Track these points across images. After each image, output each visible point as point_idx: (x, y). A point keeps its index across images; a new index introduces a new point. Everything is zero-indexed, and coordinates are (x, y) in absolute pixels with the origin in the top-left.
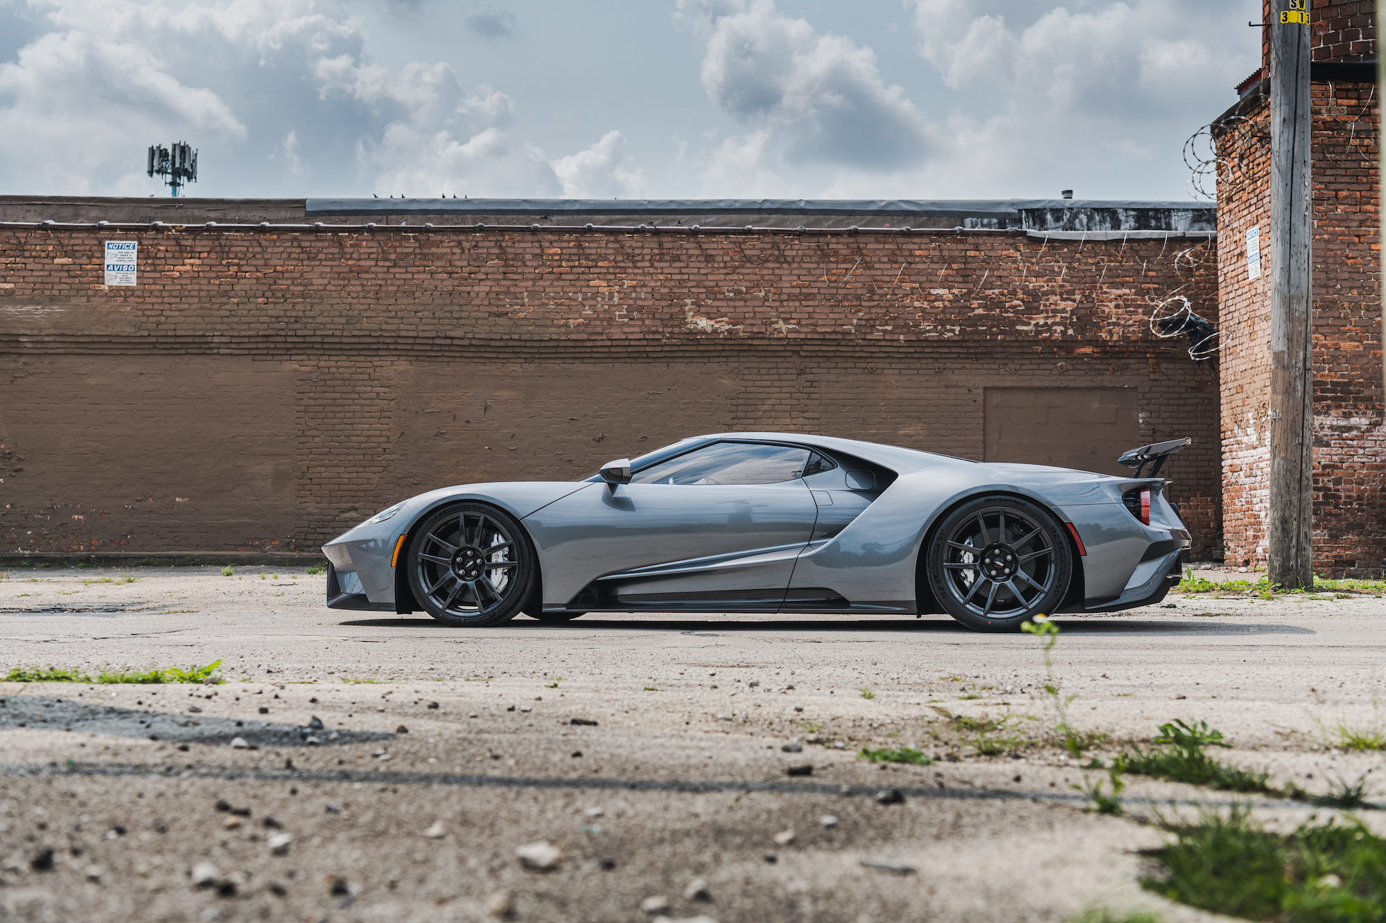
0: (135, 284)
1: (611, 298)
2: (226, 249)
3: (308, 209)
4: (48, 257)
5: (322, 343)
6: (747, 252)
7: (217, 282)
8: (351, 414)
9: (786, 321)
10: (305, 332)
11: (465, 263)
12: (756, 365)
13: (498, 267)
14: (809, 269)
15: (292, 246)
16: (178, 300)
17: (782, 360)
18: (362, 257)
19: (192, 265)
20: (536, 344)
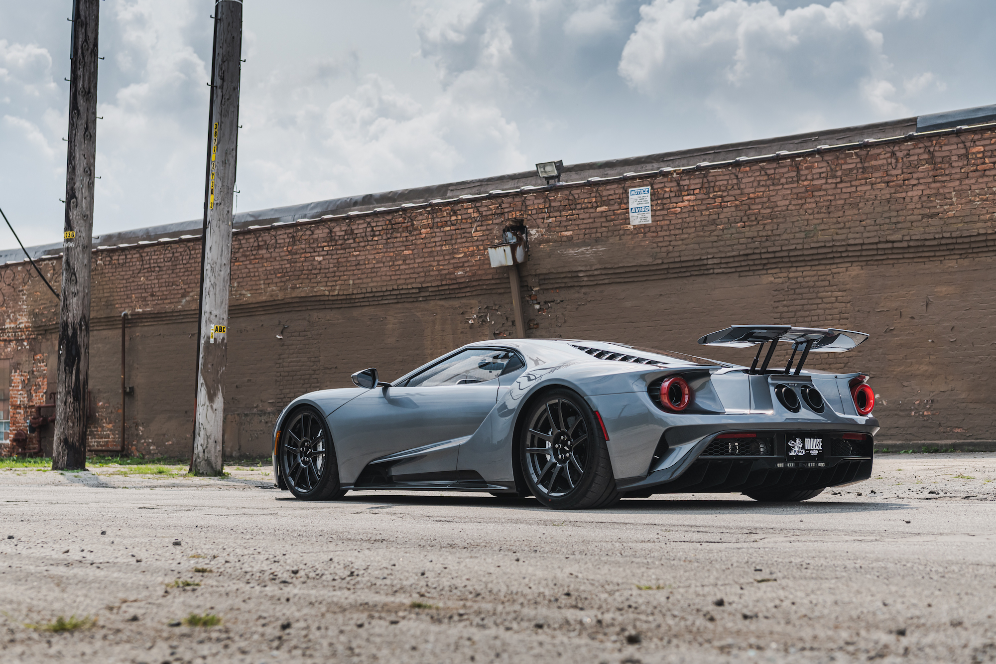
0: (650, 222)
2: (712, 184)
3: (919, 126)
4: (592, 207)
5: (789, 257)
7: (707, 213)
8: (816, 318)
10: (774, 249)
15: (760, 175)
16: (680, 231)
18: (815, 177)
19: (689, 201)
20: (967, 240)
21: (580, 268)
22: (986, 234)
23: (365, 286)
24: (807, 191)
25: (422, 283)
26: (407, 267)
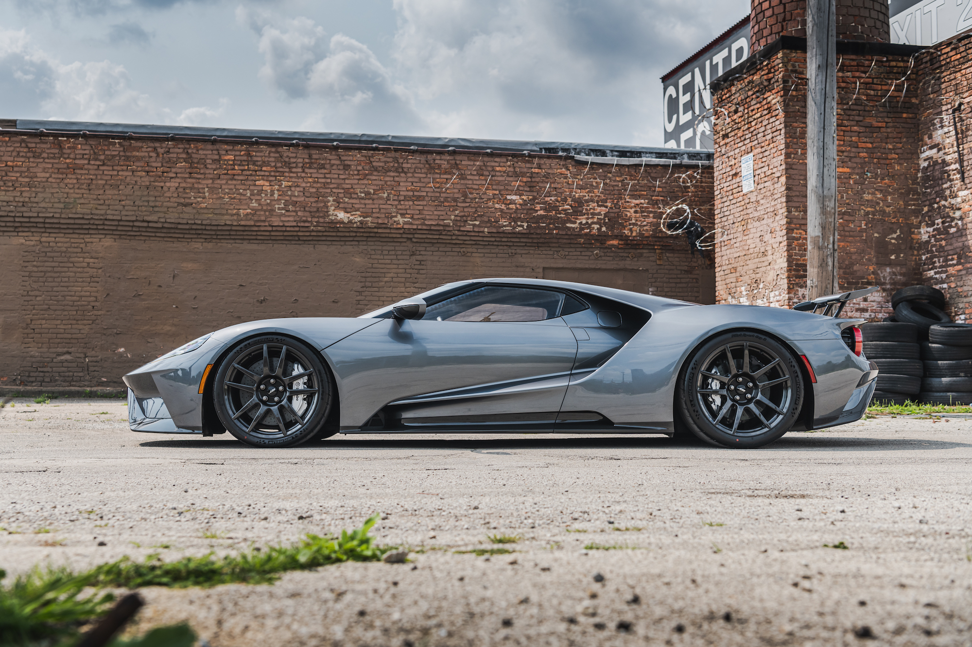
1: (272, 195)
3: (18, 127)
5: (44, 223)
6: (374, 164)
8: (67, 279)
9: (403, 215)
10: (31, 214)
11: (160, 165)
12: (380, 248)
13: (185, 168)
14: (420, 178)
15: (21, 147)
17: (398, 244)
18: (77, 157)
20: (215, 228)
22: (231, 225)
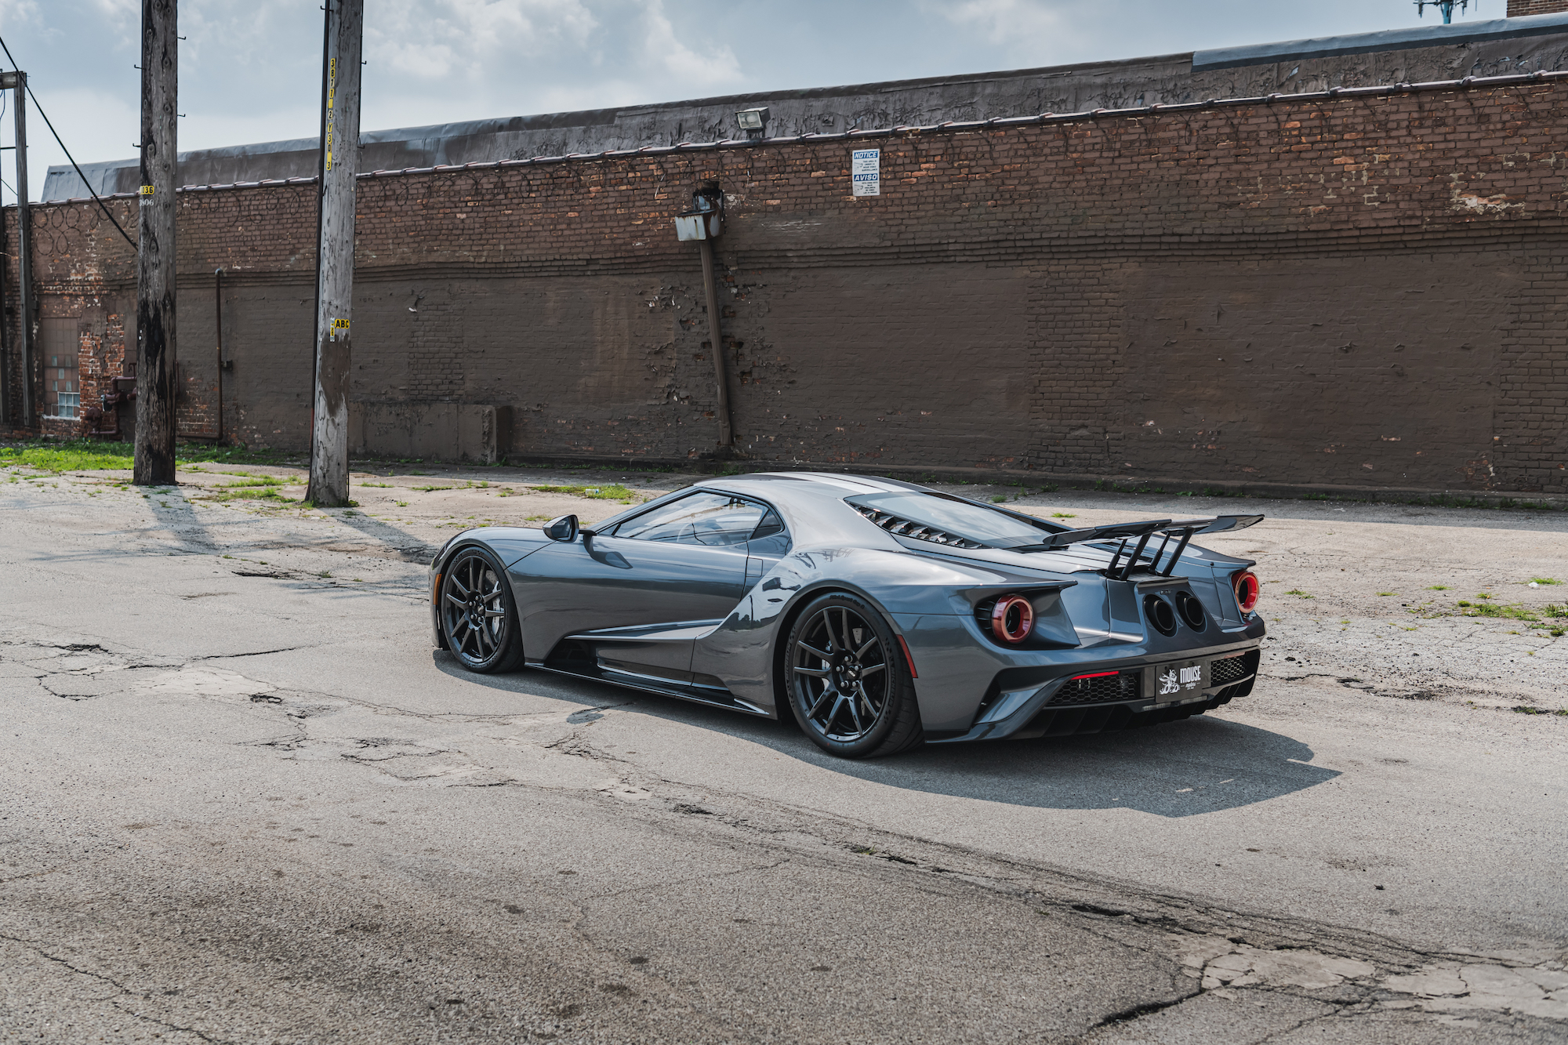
0: (878, 194)
1: (1359, 178)
2: (957, 151)
3: (1195, 63)
4: (806, 171)
5: (1050, 246)
6: (1533, 107)
7: (950, 186)
8: (1079, 324)
10: (1032, 236)
11: (1193, 147)
12: (1546, 253)
13: (1230, 149)
15: (1018, 142)
16: (916, 208)
18: (1087, 148)
19: (927, 169)
20: (1272, 238)
21: (789, 247)
22: (1297, 232)
23: (519, 253)
24: (1076, 166)
25: (590, 253)
26: (572, 232)
